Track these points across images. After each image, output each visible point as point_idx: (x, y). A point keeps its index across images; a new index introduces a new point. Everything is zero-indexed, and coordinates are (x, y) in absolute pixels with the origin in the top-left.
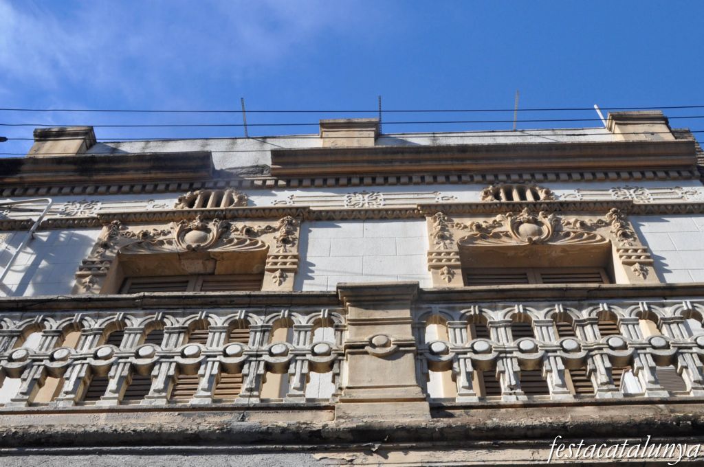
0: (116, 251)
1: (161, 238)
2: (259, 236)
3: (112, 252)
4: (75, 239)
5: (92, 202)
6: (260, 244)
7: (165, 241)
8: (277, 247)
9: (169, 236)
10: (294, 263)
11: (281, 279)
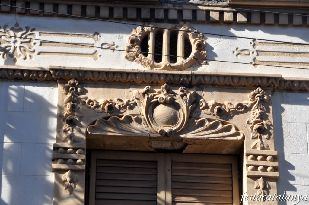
0: (84, 130)
1: (128, 113)
2: (231, 118)
3: (80, 131)
4: (29, 100)
5: (27, 29)
6: (233, 131)
7: (133, 118)
8: (253, 138)
9: (135, 111)
10: (275, 169)
11: (265, 191)
